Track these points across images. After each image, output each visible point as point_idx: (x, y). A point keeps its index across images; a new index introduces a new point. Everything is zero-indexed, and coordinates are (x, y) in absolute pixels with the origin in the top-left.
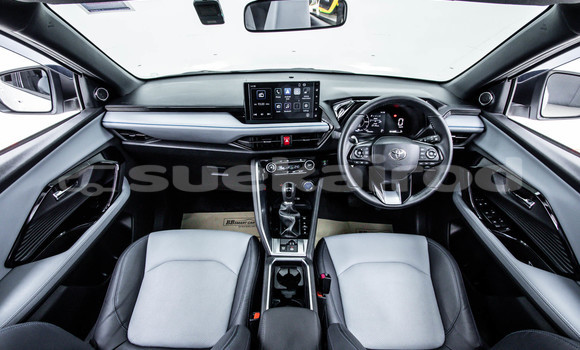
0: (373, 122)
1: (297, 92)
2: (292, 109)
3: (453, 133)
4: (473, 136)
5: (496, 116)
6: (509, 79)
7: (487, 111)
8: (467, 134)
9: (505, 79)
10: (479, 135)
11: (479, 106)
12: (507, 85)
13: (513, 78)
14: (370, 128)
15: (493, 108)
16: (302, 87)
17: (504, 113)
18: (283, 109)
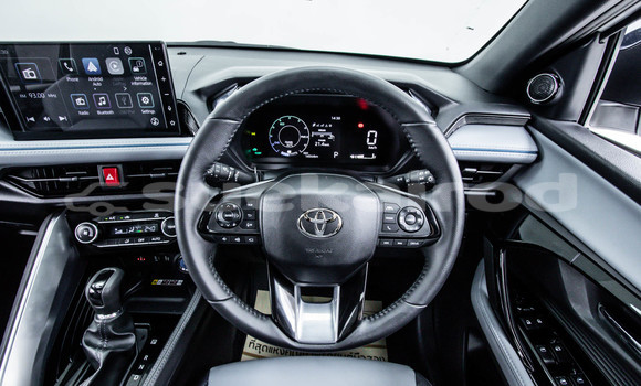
0: (316, 138)
1: (115, 67)
2: (114, 108)
3: (463, 163)
4: (513, 169)
5: (565, 127)
6: (603, 35)
7: (543, 115)
8: (502, 166)
9: (591, 37)
10: (526, 168)
11: (526, 105)
12: (597, 51)
13: (612, 34)
14: (311, 149)
15: (558, 109)
16: (123, 57)
17: (582, 121)
18: (92, 105)
